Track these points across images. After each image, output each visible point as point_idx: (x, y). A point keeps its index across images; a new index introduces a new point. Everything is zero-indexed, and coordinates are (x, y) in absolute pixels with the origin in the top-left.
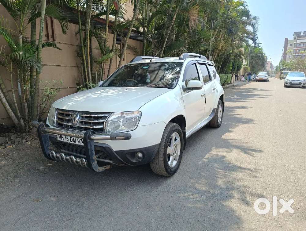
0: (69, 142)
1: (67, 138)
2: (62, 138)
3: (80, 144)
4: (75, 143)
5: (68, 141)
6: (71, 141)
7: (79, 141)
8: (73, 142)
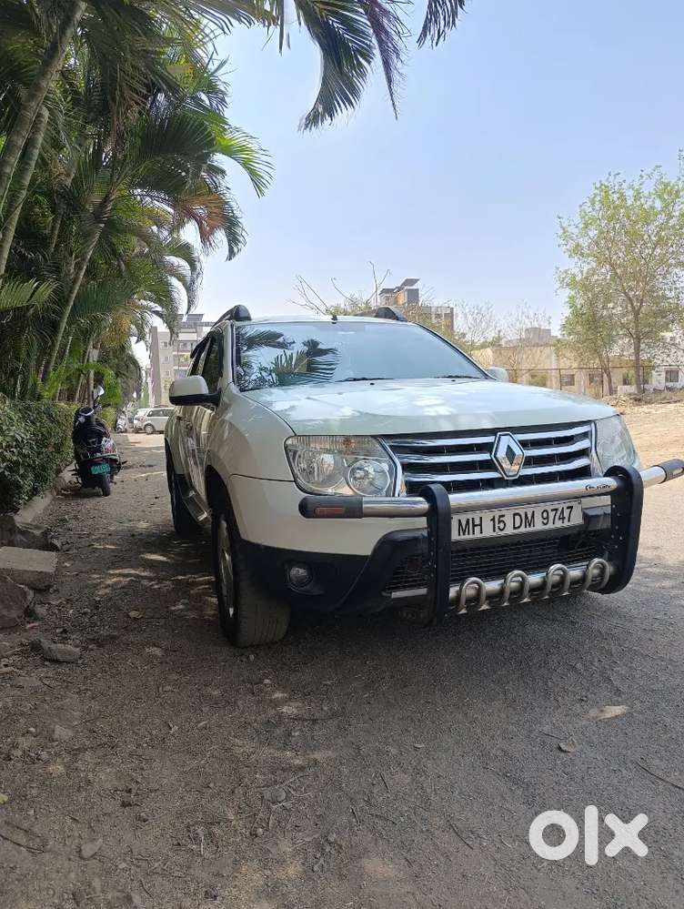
0: (509, 530)
1: (499, 522)
2: (474, 526)
3: (550, 526)
4: (531, 529)
5: (501, 530)
6: (515, 528)
7: (547, 518)
8: (523, 530)
